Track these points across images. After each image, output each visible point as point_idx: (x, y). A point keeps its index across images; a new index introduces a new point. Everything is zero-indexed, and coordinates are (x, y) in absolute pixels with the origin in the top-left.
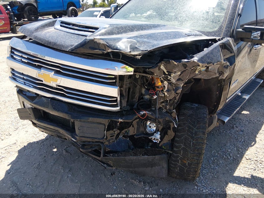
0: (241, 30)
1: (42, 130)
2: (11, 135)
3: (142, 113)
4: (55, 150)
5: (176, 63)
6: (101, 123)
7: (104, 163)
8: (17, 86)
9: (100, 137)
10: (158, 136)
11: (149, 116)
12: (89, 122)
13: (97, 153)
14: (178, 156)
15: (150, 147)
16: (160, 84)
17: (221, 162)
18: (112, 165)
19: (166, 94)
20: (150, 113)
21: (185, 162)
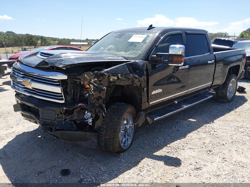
0: (155, 56)
1: (26, 118)
2: (13, 128)
3: (80, 105)
4: (40, 137)
5: (91, 73)
6: (54, 111)
7: (55, 136)
8: (16, 91)
9: (53, 119)
10: (90, 120)
11: (84, 107)
12: (47, 110)
13: (51, 130)
14: (102, 134)
15: (88, 129)
16: (88, 86)
17: (147, 147)
18: (60, 138)
19: (93, 93)
20: (85, 105)
21: (106, 137)
